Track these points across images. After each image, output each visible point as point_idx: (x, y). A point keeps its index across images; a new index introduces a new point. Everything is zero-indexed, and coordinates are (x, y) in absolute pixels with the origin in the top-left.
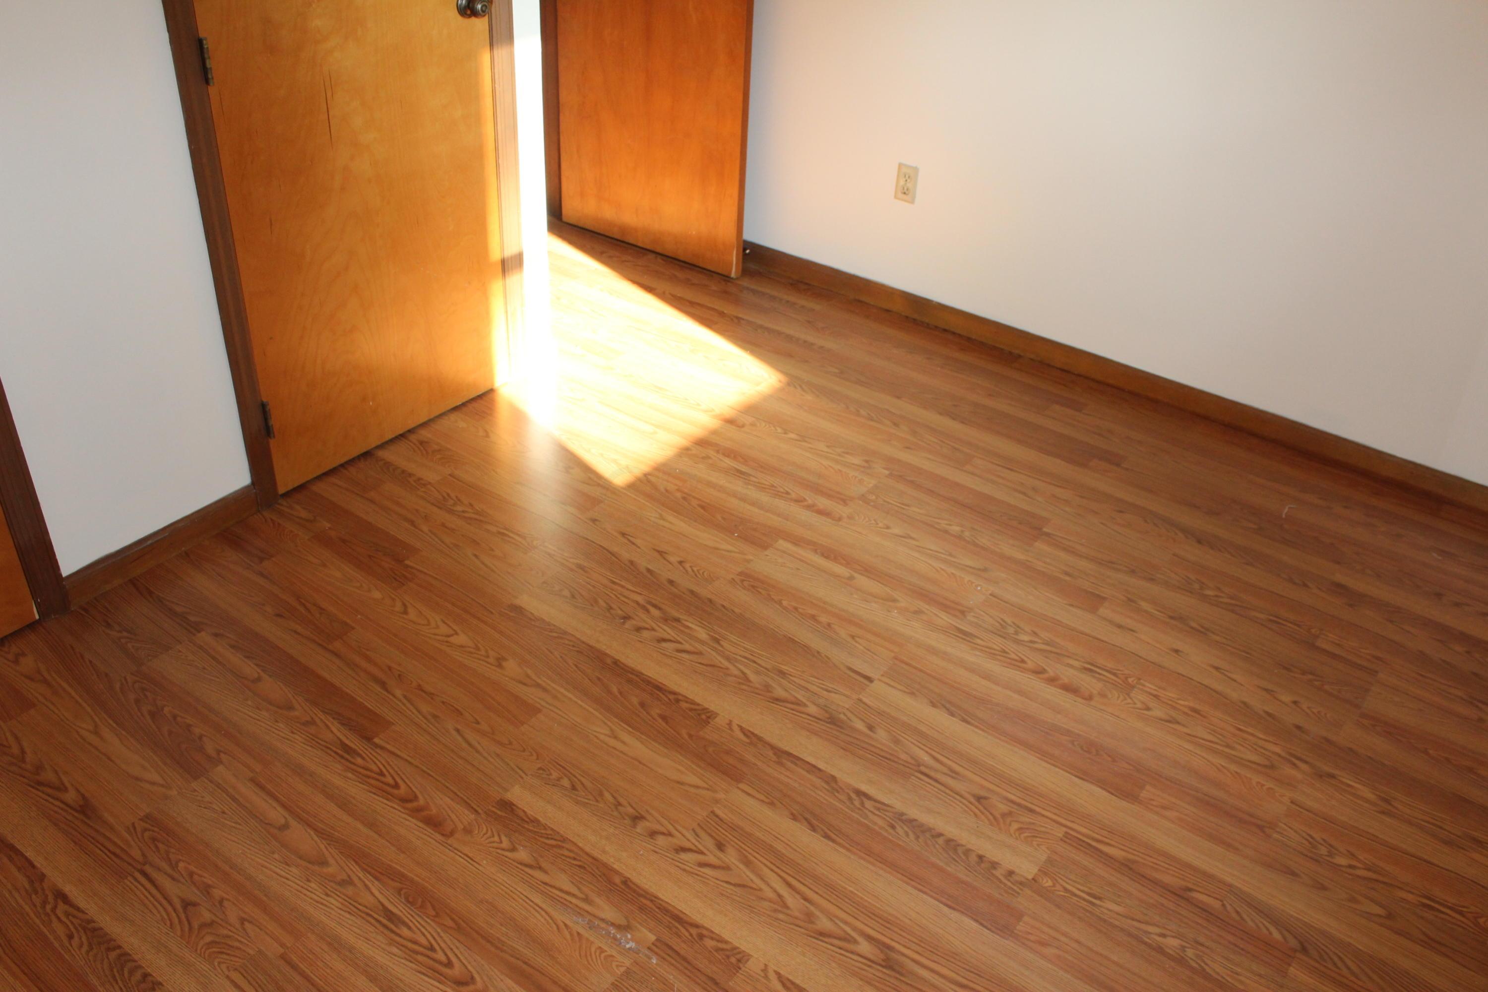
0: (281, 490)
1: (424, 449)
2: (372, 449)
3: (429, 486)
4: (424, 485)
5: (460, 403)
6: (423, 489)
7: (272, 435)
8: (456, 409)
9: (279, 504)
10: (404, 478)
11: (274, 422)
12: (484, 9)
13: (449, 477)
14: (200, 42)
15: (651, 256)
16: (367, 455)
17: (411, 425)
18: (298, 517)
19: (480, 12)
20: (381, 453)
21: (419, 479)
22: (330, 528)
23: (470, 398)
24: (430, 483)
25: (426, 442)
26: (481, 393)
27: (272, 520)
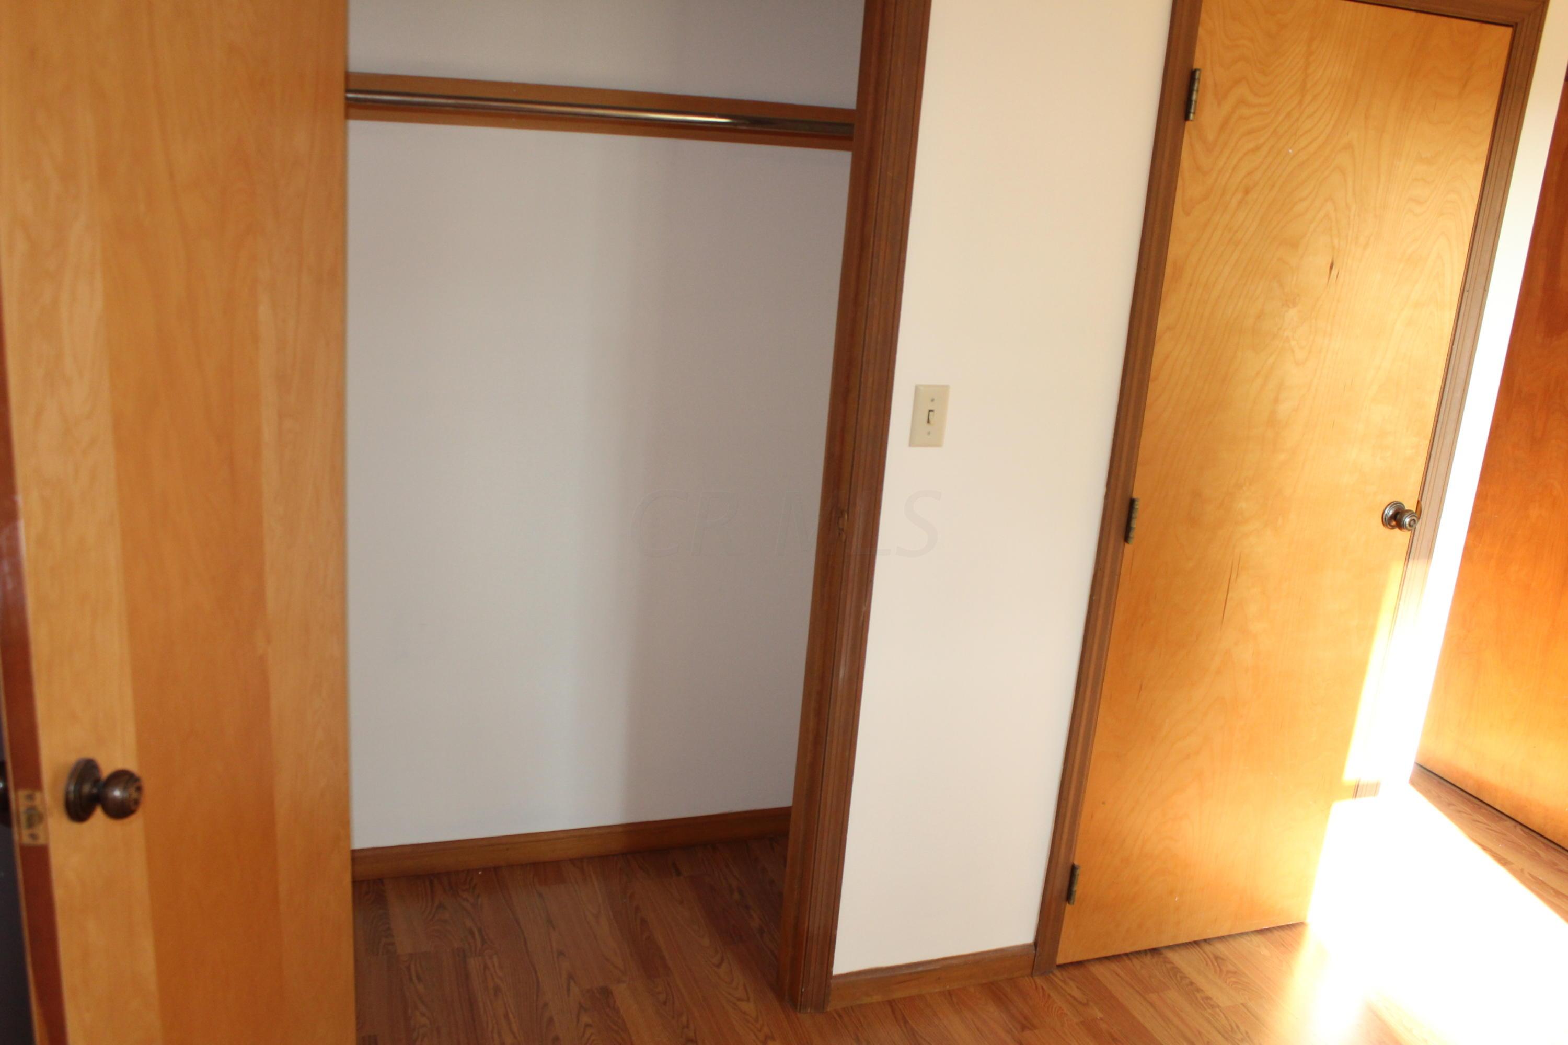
0: (1060, 960)
1: (1218, 964)
2: (1162, 948)
3: (1217, 1010)
4: (1212, 1007)
5: (1267, 928)
6: (1210, 1011)
7: (1072, 901)
8: (1260, 932)
9: (1054, 974)
10: (1191, 990)
11: (1078, 888)
12: (1412, 523)
13: (1241, 1006)
14: (1132, 502)
15: (1510, 823)
16: (1155, 951)
17: (1210, 934)
18: (1070, 995)
19: (1407, 526)
20: (1170, 955)
21: (1208, 998)
22: (1101, 1019)
23: (1278, 925)
24: (1219, 1007)
25: (1222, 959)
26: (1291, 923)
27: (1043, 988)
